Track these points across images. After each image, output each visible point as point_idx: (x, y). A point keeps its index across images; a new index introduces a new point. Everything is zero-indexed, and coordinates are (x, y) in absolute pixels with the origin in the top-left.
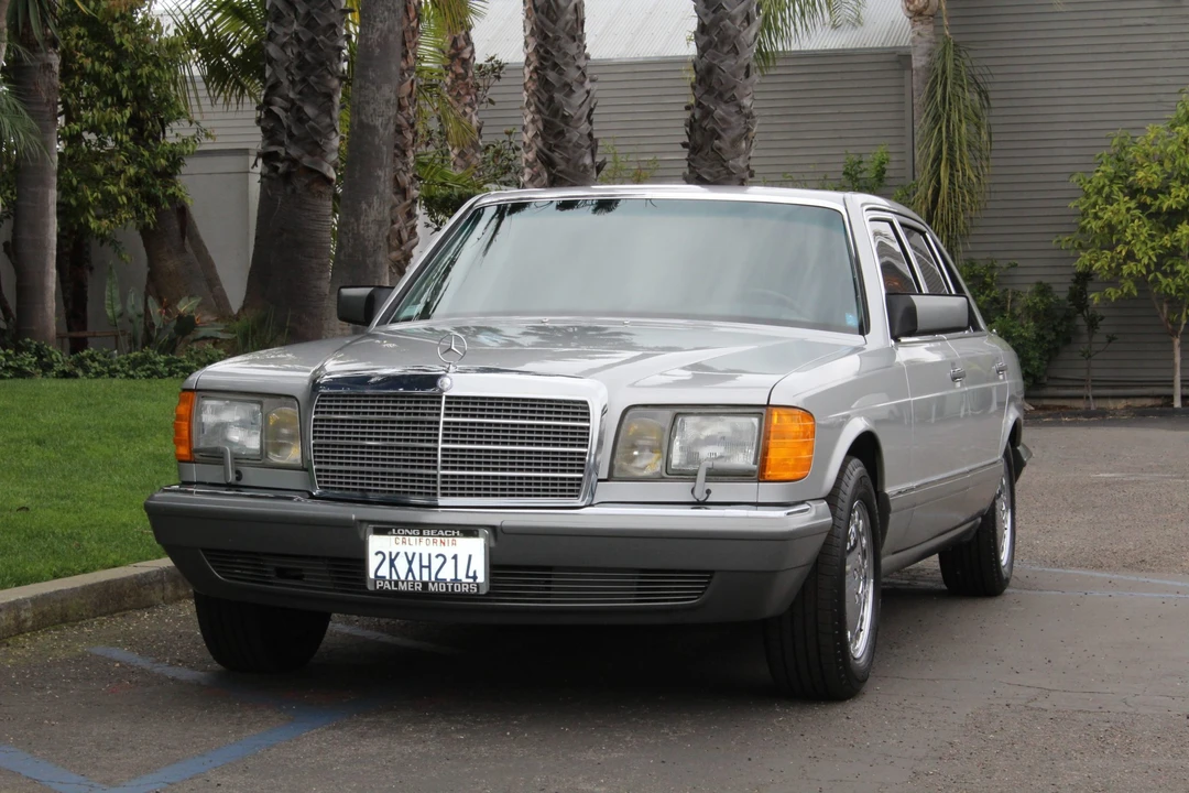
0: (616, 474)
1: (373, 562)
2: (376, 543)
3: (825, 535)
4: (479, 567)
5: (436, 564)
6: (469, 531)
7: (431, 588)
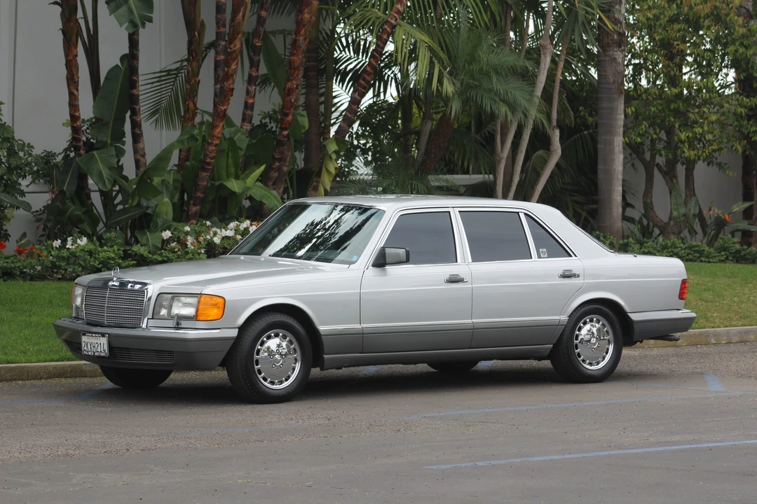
0: (155, 317)
1: (83, 344)
2: (84, 339)
3: (233, 341)
4: (106, 347)
5: (96, 345)
6: (103, 335)
7: (96, 354)
